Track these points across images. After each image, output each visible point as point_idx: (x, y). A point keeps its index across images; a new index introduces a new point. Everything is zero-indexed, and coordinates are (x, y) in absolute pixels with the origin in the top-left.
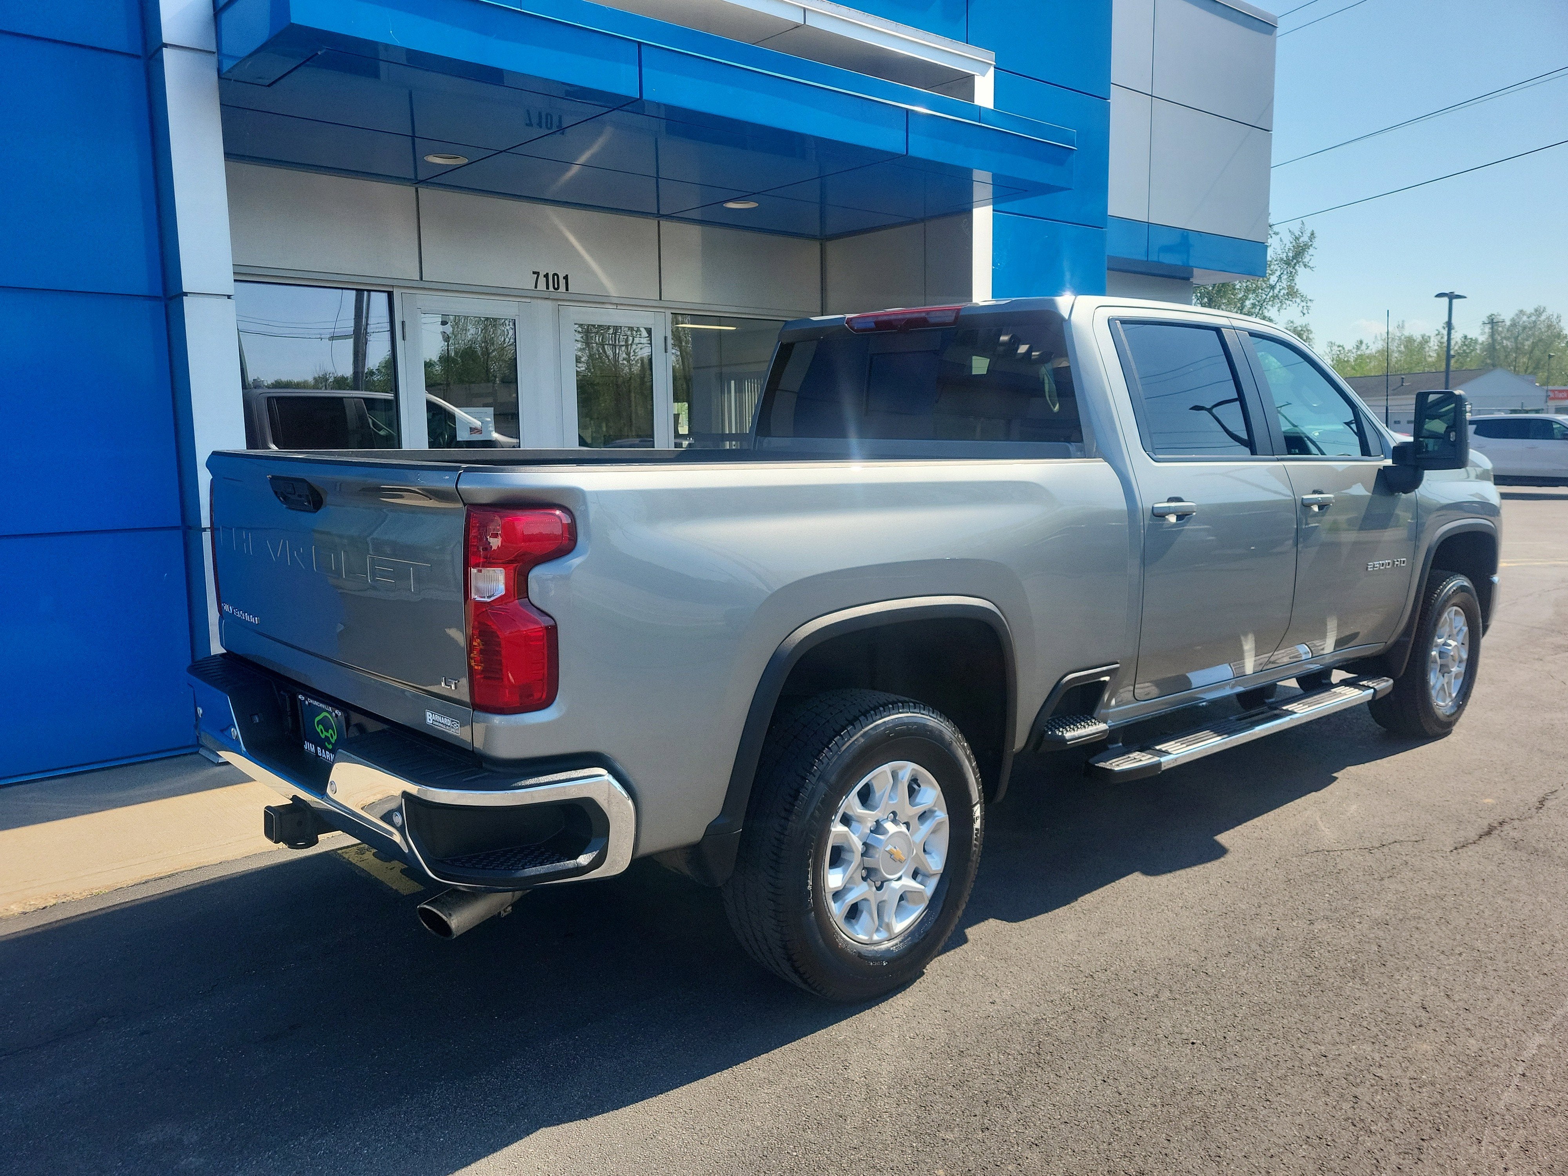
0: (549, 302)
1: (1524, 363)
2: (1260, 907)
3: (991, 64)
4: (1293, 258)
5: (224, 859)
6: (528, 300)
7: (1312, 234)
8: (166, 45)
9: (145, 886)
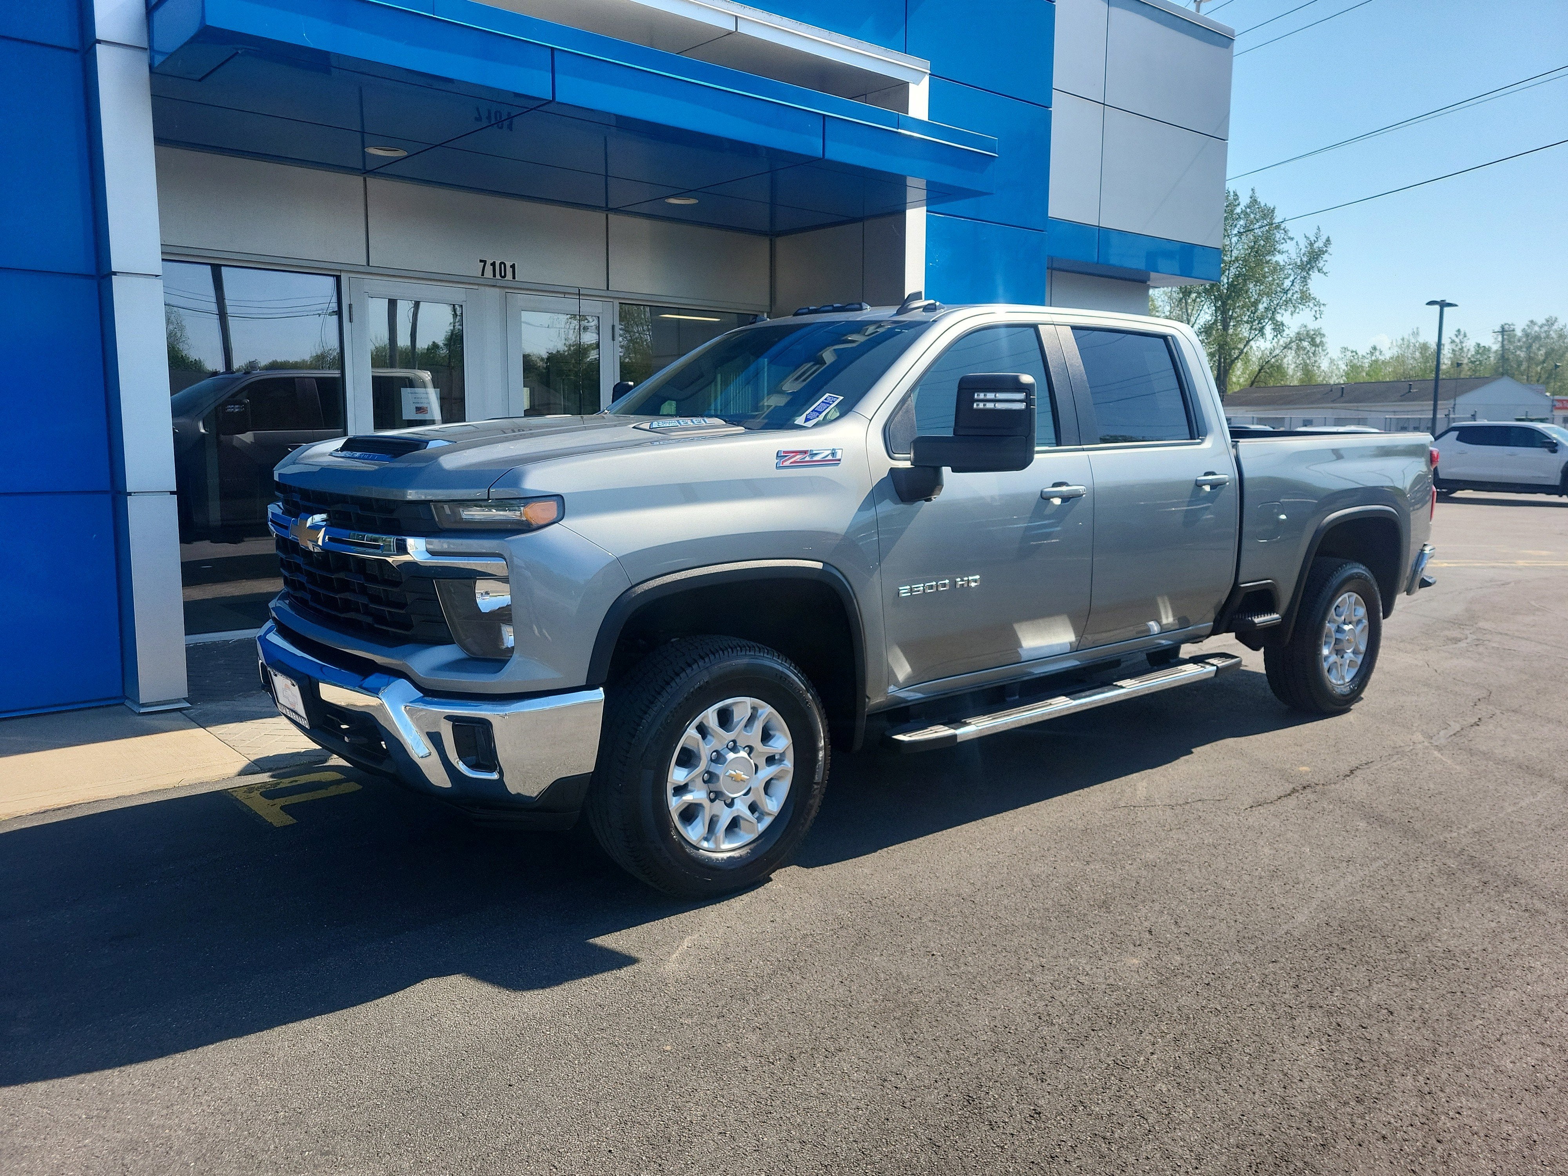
0: (497, 290)
1: (1537, 373)
2: (1048, 850)
3: (926, 73)
4: (1308, 263)
5: (121, 794)
6: (476, 287)
7: (1328, 240)
8: (99, 42)
9: (43, 815)
